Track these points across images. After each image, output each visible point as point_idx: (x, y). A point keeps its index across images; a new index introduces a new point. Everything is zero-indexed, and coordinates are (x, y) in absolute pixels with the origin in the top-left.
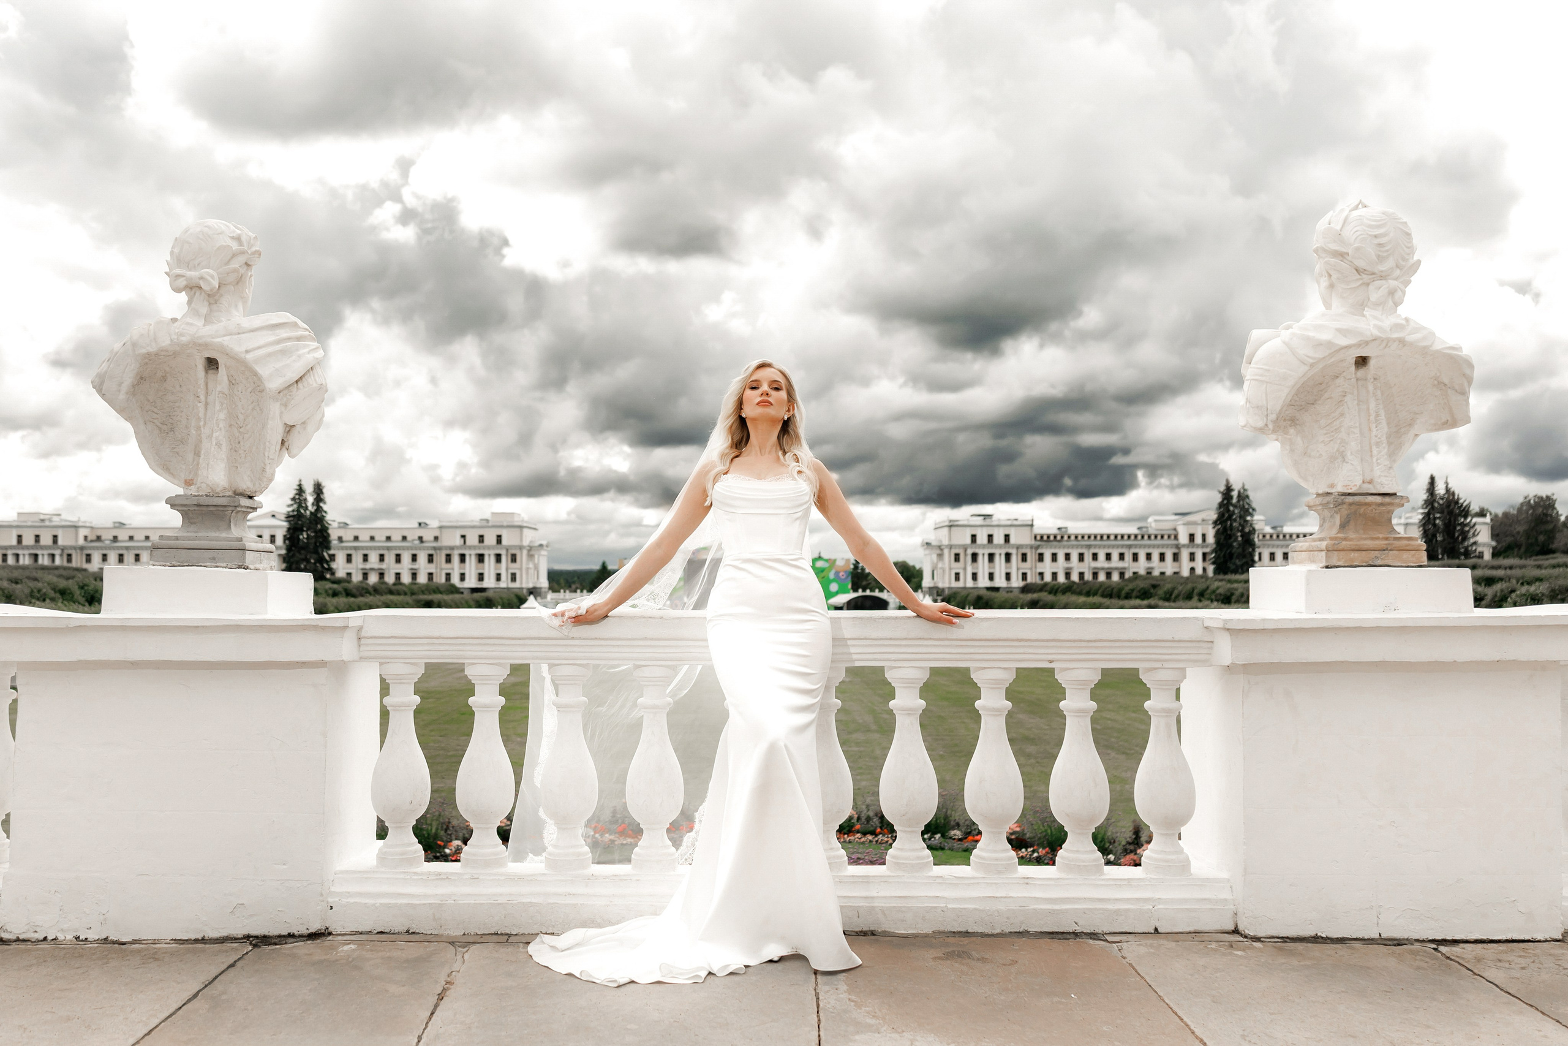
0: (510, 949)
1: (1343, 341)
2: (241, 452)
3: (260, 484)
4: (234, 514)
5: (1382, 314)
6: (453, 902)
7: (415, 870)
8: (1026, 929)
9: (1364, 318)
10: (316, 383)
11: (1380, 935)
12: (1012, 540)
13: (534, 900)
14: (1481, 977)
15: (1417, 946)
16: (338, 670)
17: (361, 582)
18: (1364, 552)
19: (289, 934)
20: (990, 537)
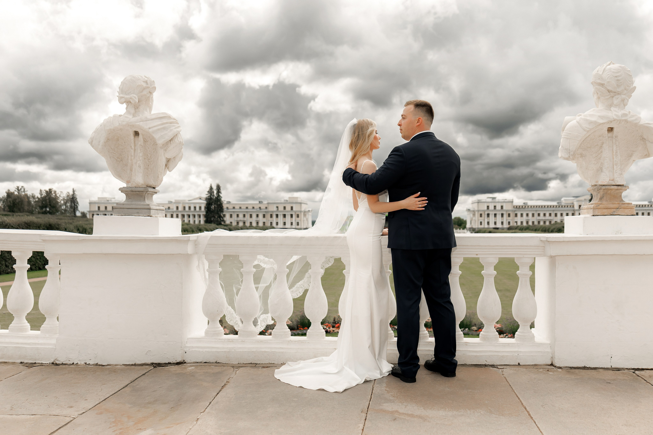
0: (255, 369)
1: (601, 121)
2: (150, 169)
3: (157, 183)
4: (146, 195)
5: (618, 110)
6: (234, 351)
7: (218, 338)
8: (465, 363)
9: (611, 111)
10: (178, 141)
11: (611, 366)
12: (504, 208)
13: (266, 350)
14: (650, 383)
15: (626, 371)
16: (187, 257)
17: (236, 226)
18: (609, 209)
19: (169, 363)
20: (495, 207)
